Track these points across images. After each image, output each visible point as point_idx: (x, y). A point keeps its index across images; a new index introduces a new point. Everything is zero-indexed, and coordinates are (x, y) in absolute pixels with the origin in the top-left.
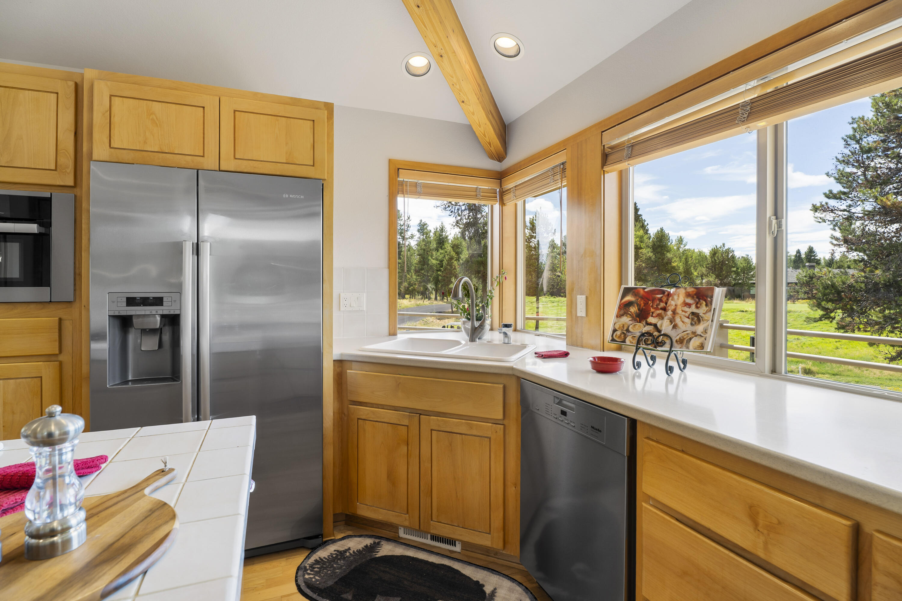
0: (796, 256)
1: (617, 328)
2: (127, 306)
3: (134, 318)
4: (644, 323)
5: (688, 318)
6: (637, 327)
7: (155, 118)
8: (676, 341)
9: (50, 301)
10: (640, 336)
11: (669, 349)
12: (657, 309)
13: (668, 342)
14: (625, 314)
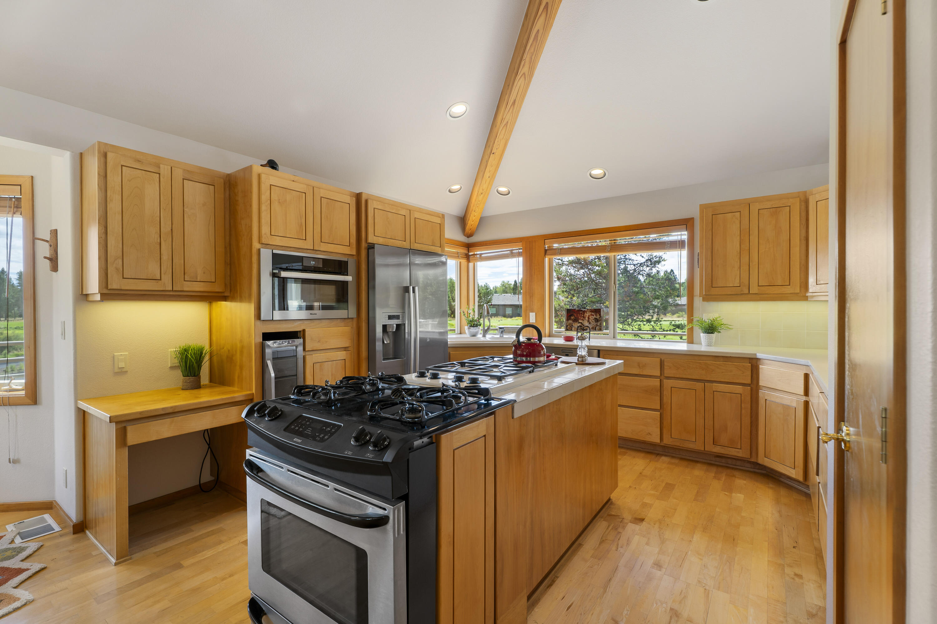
0: (514, 285)
1: (568, 325)
2: (388, 320)
3: (387, 326)
4: (578, 322)
5: (594, 320)
6: (576, 324)
7: (389, 221)
8: (591, 328)
9: (348, 318)
10: (577, 328)
11: (589, 331)
12: (581, 317)
13: (588, 328)
14: (570, 319)
